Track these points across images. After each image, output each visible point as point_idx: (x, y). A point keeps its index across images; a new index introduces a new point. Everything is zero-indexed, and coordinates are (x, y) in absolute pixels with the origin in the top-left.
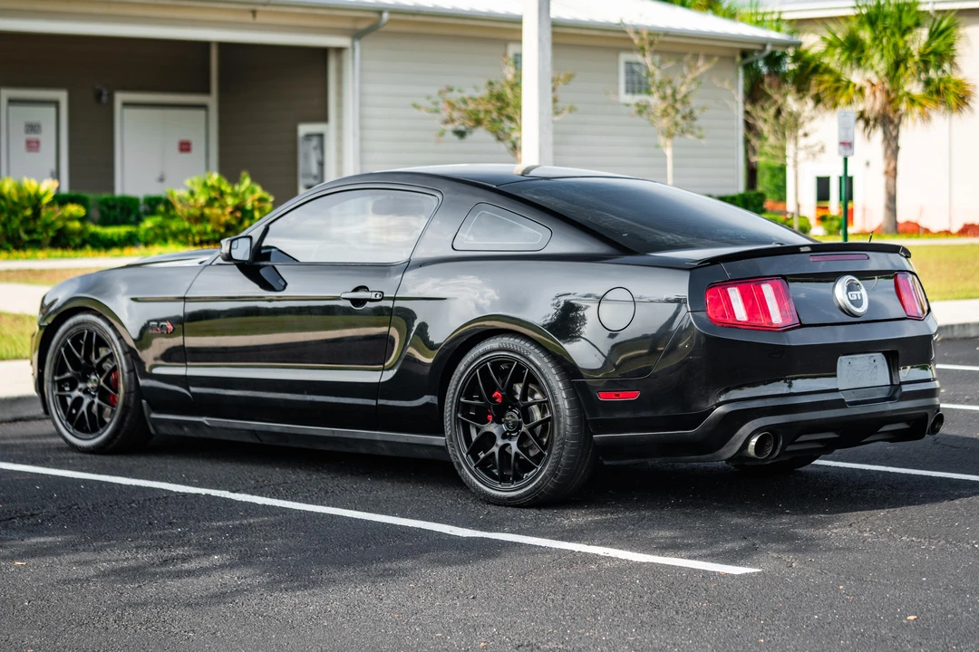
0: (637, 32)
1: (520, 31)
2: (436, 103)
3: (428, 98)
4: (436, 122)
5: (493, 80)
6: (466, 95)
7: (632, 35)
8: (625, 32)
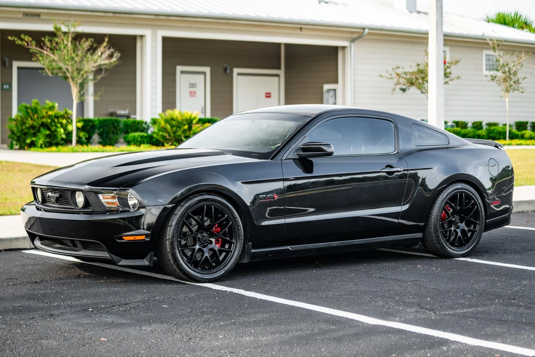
0: (491, 40)
1: (427, 39)
2: (391, 75)
3: (387, 72)
4: (391, 84)
5: (420, 63)
6: (406, 71)
7: (489, 42)
8: (485, 40)
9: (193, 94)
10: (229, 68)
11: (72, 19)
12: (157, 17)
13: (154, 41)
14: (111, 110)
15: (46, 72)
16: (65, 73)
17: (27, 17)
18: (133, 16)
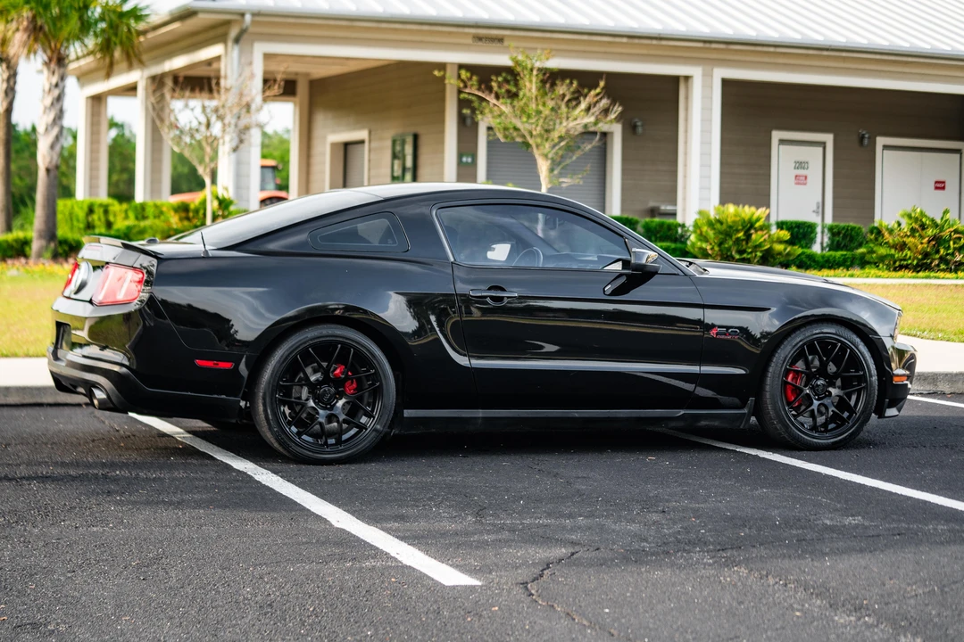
9: (801, 180)
10: (867, 136)
11: (539, 45)
12: (707, 45)
13: (707, 86)
14: (652, 204)
15: (495, 135)
16: (524, 136)
17: (480, 43)
18: (664, 43)
